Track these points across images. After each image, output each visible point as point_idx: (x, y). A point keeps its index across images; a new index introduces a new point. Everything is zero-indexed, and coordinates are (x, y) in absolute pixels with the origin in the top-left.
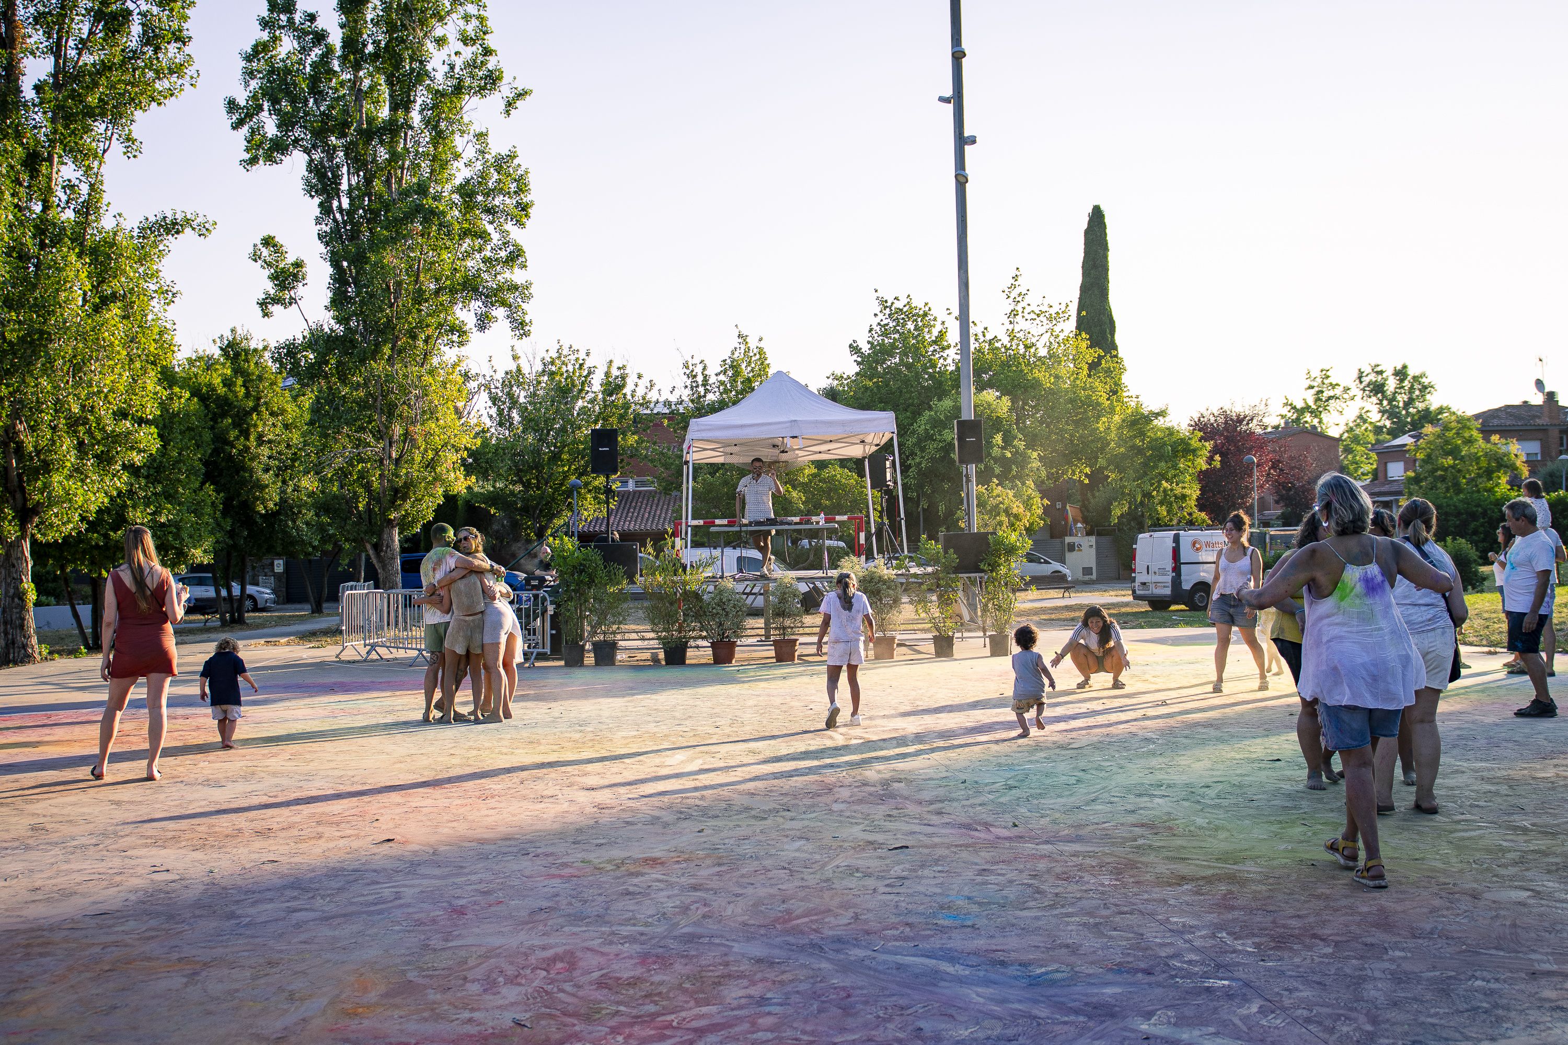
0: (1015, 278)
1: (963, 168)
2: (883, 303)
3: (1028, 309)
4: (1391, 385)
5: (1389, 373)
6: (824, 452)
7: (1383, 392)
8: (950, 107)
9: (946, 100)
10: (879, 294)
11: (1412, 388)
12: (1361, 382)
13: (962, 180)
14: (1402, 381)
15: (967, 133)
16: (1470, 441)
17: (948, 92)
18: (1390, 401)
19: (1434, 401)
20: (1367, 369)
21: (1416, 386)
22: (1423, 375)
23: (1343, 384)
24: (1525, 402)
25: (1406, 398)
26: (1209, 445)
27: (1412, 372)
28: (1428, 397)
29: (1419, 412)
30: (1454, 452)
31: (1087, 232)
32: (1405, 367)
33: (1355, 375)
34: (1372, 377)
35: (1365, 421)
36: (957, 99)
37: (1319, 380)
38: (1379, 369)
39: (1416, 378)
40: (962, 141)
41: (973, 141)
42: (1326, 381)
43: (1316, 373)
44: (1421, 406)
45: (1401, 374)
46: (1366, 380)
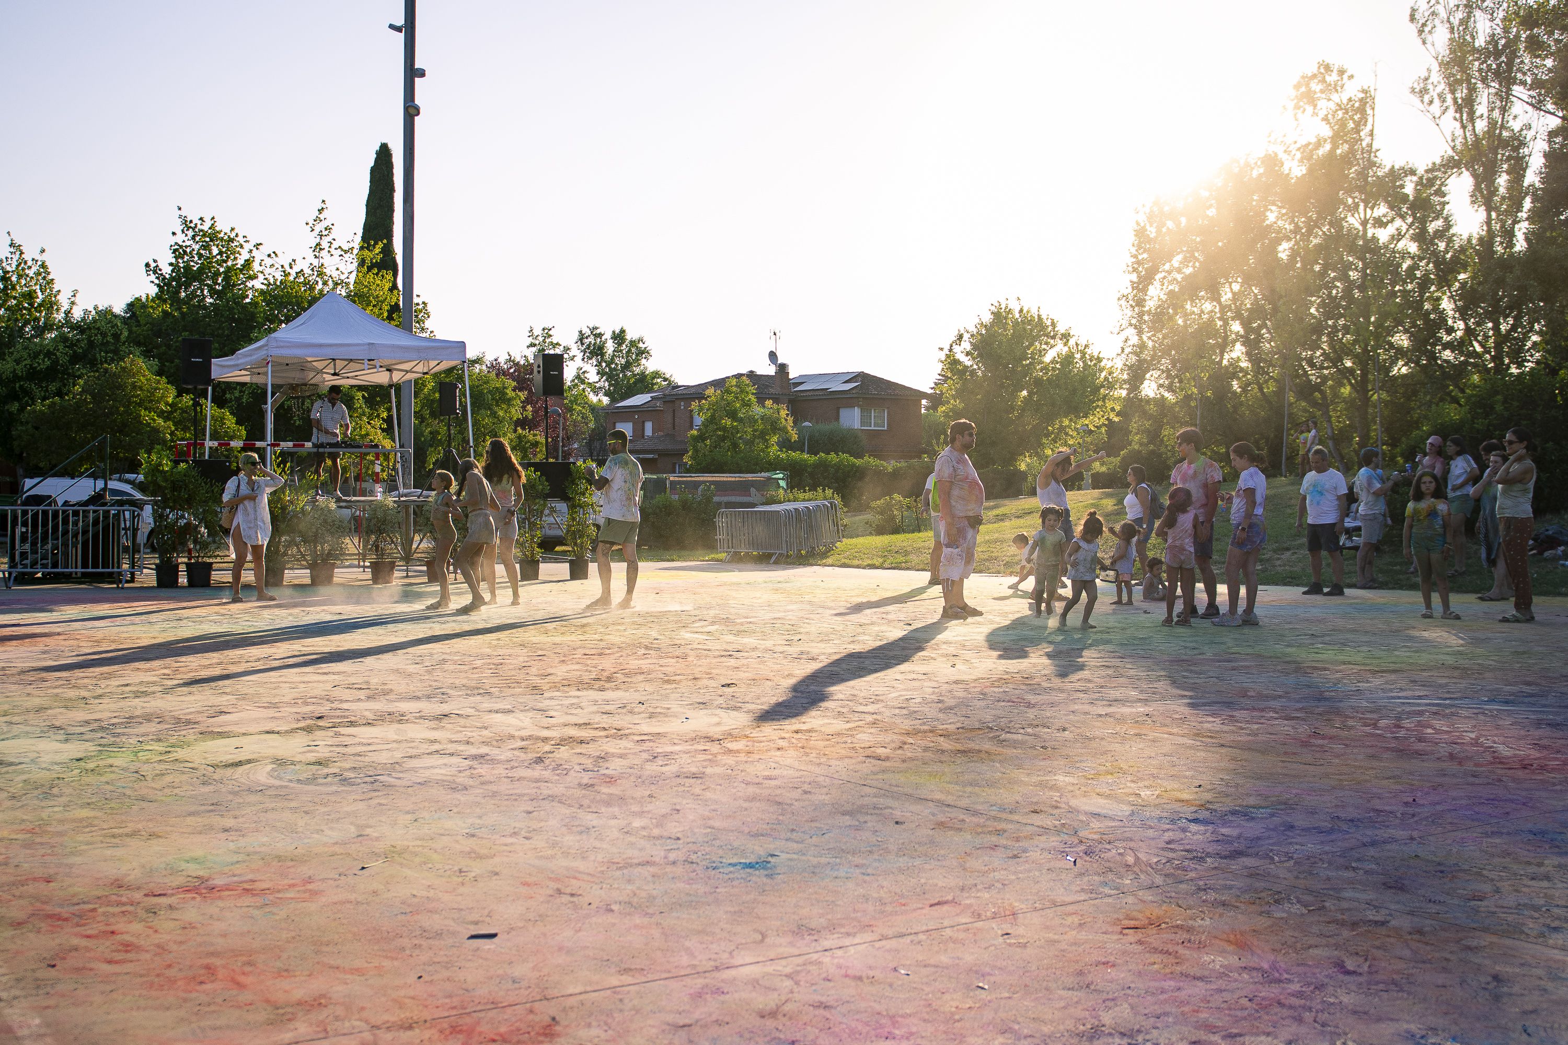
0: (321, 211)
1: (413, 99)
2: (187, 224)
3: (335, 245)
4: (610, 347)
5: (608, 335)
6: (352, 378)
7: (603, 355)
8: (401, 36)
9: (398, 29)
10: (183, 213)
11: (629, 351)
12: (582, 344)
13: (412, 111)
14: (620, 344)
15: (418, 65)
16: (747, 404)
17: (400, 22)
18: (608, 365)
19: (650, 365)
20: (587, 332)
21: (633, 350)
22: (641, 340)
23: (563, 344)
24: (752, 372)
25: (623, 361)
26: (523, 395)
27: (629, 337)
28: (643, 361)
29: (635, 375)
30: (733, 415)
31: (373, 170)
32: (623, 331)
33: (576, 336)
34: (591, 339)
35: (583, 382)
36: (409, 29)
37: (541, 339)
38: (598, 331)
39: (633, 343)
40: (412, 73)
41: (422, 74)
42: (548, 340)
43: (538, 331)
44: (637, 370)
45: (619, 337)
46: (586, 341)
